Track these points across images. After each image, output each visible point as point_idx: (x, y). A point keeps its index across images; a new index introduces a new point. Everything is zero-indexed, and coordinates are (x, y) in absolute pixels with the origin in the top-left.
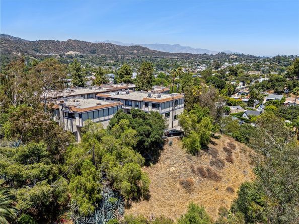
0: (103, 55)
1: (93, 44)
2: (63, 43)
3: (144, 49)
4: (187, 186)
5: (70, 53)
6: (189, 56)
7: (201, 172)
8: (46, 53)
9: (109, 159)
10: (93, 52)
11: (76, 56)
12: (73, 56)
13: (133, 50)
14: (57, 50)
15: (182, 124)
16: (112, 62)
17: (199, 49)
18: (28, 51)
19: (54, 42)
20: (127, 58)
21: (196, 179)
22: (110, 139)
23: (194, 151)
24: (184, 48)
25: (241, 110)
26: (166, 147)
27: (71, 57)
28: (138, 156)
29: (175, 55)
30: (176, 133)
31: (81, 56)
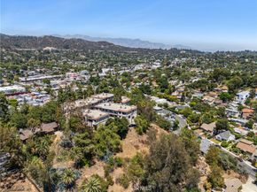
0: (75, 50)
2: (40, 38)
3: (110, 44)
4: (137, 147)
5: (47, 48)
6: (147, 51)
7: (143, 142)
9: (108, 137)
10: (67, 47)
11: (52, 51)
12: (50, 51)
13: (100, 45)
14: (35, 45)
15: (135, 121)
16: (84, 57)
18: (11, 47)
19: (32, 37)
21: (140, 145)
22: (107, 130)
23: (140, 134)
25: (175, 105)
26: (129, 132)
27: (48, 52)
28: (118, 136)
30: (133, 126)
31: (57, 51)
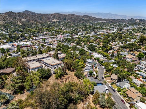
0: (69, 21)
1: (65, 15)
2: (52, 15)
3: (89, 17)
5: (54, 20)
8: (44, 20)
10: (65, 19)
12: (55, 22)
13: (84, 17)
14: (49, 19)
16: (72, 25)
17: (121, 15)
18: (37, 20)
19: (48, 15)
20: (80, 22)
24: (113, 15)
26: (51, 77)
29: (105, 20)
31: (59, 22)
